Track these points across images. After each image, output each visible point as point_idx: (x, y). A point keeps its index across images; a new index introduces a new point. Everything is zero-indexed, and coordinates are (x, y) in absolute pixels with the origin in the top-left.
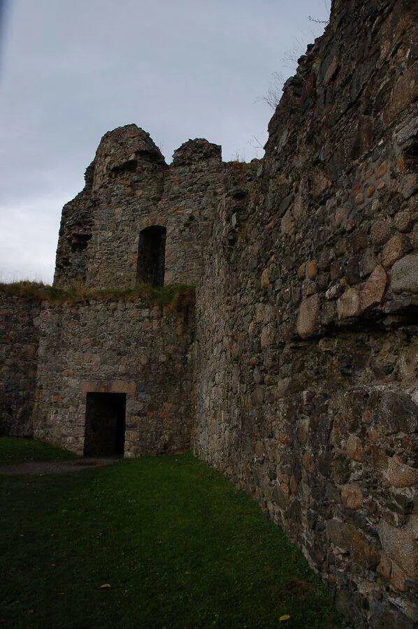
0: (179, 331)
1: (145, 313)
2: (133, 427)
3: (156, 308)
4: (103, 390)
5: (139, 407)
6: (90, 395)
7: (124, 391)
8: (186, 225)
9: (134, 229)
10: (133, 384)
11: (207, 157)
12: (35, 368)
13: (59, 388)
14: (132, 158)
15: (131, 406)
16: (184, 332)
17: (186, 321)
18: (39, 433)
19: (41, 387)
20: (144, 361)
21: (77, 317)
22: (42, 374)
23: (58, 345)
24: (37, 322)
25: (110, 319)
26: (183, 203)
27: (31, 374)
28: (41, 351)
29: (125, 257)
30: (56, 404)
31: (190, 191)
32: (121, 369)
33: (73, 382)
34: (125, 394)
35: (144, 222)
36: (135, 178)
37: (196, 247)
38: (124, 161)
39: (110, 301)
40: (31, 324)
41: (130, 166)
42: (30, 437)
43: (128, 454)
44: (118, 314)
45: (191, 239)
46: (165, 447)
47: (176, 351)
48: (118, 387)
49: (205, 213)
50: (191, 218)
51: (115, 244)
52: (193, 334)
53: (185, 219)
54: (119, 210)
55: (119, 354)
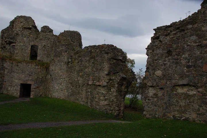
0: (45, 72)
1: (37, 67)
2: (33, 91)
3: (40, 66)
4: (25, 83)
5: (34, 87)
6: (21, 84)
7: (31, 83)
8: (44, 47)
9: (29, 44)
10: (33, 82)
11: (50, 32)
12: (4, 77)
13: (12, 82)
14: (31, 27)
15: (32, 87)
16: (46, 72)
17: (46, 70)
18: (5, 92)
19: (6, 81)
20: (36, 77)
21: (18, 65)
22: (6, 78)
23: (11, 71)
24: (5, 65)
25: (27, 67)
26: (43, 41)
27: (3, 78)
28: (6, 72)
29: (27, 51)
30: (11, 86)
31: (45, 39)
32: (30, 79)
33: (16, 81)
34: (31, 84)
35: (32, 43)
36: (31, 32)
37: (46, 52)
38: (28, 27)
39: (27, 63)
40: (3, 65)
41: (30, 29)
42: (2, 93)
43: (31, 97)
44: (30, 66)
45: (44, 50)
46: (41, 95)
47: (44, 76)
48: (29, 83)
49: (49, 45)
50: (45, 45)
51: (23, 47)
52: (48, 73)
53: (43, 45)
54: (25, 39)
55: (30, 75)
